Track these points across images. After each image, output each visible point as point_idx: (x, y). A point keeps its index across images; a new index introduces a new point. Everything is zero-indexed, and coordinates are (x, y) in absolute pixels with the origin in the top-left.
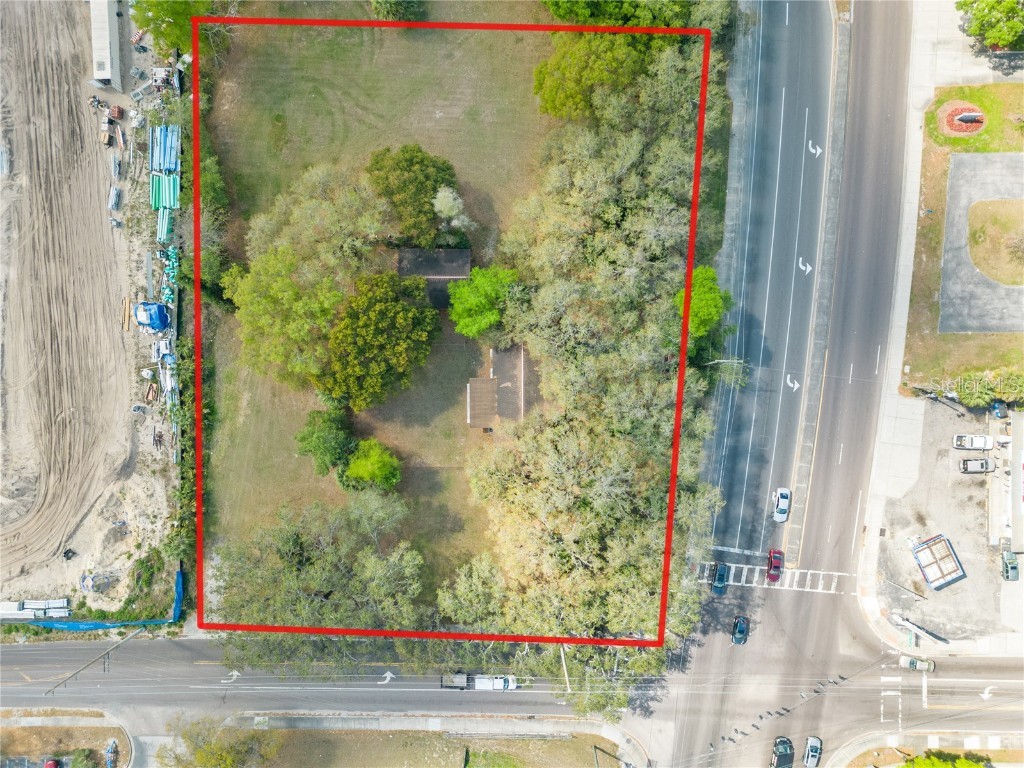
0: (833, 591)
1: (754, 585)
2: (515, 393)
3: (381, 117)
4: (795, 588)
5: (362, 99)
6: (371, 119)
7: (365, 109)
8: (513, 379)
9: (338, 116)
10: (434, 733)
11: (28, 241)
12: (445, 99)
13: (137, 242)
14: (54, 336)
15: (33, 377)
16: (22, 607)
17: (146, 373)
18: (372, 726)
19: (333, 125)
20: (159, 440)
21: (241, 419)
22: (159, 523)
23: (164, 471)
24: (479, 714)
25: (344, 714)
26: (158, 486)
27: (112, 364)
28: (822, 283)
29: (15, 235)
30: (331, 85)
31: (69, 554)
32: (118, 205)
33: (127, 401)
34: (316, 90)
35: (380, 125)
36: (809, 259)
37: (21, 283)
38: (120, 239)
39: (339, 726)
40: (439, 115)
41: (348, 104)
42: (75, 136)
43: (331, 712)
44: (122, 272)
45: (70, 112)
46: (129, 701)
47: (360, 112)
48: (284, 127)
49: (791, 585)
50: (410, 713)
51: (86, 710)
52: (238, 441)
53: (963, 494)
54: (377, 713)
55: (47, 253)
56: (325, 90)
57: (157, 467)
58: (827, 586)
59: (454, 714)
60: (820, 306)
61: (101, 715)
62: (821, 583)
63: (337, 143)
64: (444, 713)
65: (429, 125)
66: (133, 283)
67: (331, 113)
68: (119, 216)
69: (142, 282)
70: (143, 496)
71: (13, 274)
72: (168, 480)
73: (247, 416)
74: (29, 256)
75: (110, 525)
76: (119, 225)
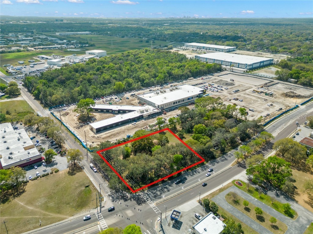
0: (157, 213)
1: (147, 202)
4: (152, 207)
14: (119, 133)
15: (113, 134)
18: (87, 174)
31: (93, 143)
39: (84, 171)
49: (152, 206)
53: (192, 219)
54: (89, 173)
58: (156, 211)
62: (156, 210)
66: (130, 135)
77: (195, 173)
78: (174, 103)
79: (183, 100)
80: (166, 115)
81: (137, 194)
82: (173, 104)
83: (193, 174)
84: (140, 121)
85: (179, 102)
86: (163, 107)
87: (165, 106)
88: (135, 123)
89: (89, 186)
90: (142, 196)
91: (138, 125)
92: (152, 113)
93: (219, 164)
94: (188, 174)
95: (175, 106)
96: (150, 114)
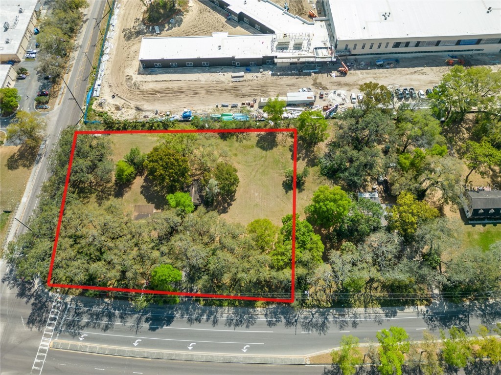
0: (33, 367)
1: (46, 327)
3: (255, 176)
4: (40, 347)
5: (261, 170)
6: (254, 173)
7: (257, 171)
9: (254, 163)
10: (21, 199)
12: (262, 196)
13: (211, 110)
14: (183, 92)
15: (170, 87)
16: (99, 85)
17: (168, 113)
18: (30, 179)
19: (251, 162)
20: (146, 117)
23: (136, 118)
24: (23, 215)
25: (38, 171)
26: (131, 117)
27: (173, 105)
28: (182, 355)
29: (214, 83)
30: (265, 161)
31: (113, 97)
32: (223, 106)
33: (160, 109)
34: (263, 157)
35: (252, 176)
36: (195, 348)
37: (200, 84)
38: (212, 107)
39: (34, 169)
40: (256, 194)
41: (259, 166)
42: (244, 96)
43: (40, 167)
44: (202, 107)
45: (252, 95)
46: (61, 111)
47: (256, 170)
48: (250, 148)
49: (42, 345)
50: (31, 191)
51: (62, 101)
52: (143, 137)
54: (34, 181)
55: (209, 90)
56: (263, 159)
58: (37, 365)
59: (26, 207)
60: (172, 354)
61: (59, 105)
63: (245, 163)
64: (27, 203)
65: (252, 191)
66: (198, 110)
67: (255, 161)
68: (220, 106)
69: (198, 112)
70: (128, 113)
71: (202, 82)
72: (133, 119)
73: (151, 140)
74: (208, 86)
75: (121, 106)
76: (217, 107)
77: (205, 317)
78: (397, 45)
79: (438, 43)
80: (342, 79)
81: (50, 294)
82: (391, 45)
83: (198, 320)
84: (259, 75)
85: (418, 44)
86: (351, 47)
87: (359, 47)
88: (242, 74)
89: (10, 212)
90: (54, 304)
91: (244, 83)
92: (301, 60)
93: (291, 330)
94: (187, 309)
95: (396, 53)
96: (296, 60)
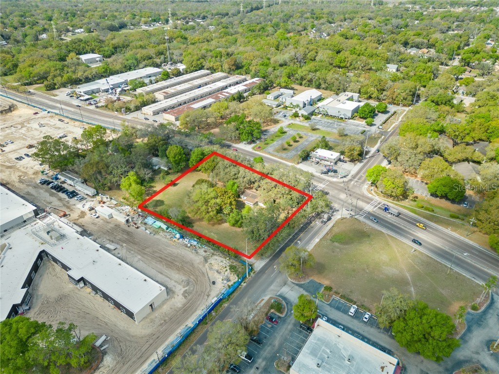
2: (253, 194)
8: (250, 194)
11: (136, 251)
13: (161, 234)
14: (161, 258)
17: (189, 246)
20: (205, 251)
21: (216, 237)
22: (224, 261)
23: (213, 254)
26: (215, 257)
29: (132, 252)
31: (214, 283)
33: (190, 253)
37: (143, 257)
38: (157, 236)
44: (164, 239)
45: (123, 231)
51: (259, 302)
55: (143, 249)
57: (211, 255)
61: (263, 300)
62: (326, 183)
66: (168, 238)
70: (215, 261)
71: (139, 257)
72: (216, 255)
74: (139, 252)
